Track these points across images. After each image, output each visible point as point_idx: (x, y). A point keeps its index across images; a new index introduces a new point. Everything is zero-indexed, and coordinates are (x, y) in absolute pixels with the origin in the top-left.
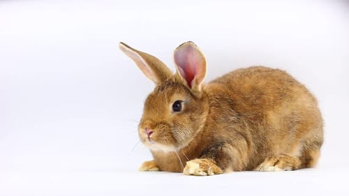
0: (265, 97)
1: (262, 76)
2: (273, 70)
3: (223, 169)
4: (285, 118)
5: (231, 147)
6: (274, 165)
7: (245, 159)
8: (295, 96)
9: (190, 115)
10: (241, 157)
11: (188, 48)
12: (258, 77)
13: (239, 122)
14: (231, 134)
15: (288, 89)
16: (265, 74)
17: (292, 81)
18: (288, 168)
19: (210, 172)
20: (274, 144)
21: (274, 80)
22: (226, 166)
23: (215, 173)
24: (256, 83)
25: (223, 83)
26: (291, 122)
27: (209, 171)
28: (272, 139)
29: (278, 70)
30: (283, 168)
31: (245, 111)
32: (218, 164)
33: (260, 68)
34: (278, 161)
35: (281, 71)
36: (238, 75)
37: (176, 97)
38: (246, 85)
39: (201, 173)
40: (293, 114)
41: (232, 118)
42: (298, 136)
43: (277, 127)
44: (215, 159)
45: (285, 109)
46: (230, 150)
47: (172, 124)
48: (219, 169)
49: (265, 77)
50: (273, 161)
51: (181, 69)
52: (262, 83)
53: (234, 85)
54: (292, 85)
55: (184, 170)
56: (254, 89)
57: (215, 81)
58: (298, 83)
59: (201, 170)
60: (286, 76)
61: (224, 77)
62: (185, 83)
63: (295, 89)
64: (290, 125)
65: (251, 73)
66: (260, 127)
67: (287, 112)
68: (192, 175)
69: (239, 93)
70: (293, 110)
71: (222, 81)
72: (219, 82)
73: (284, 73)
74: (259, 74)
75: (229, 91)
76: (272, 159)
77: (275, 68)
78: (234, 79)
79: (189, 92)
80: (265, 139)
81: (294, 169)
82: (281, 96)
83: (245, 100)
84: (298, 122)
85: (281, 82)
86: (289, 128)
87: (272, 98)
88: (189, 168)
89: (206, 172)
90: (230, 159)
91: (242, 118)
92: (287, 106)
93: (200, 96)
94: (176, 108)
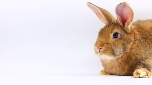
9: (122, 42)
37: (116, 30)
47: (112, 44)
51: (119, 16)
62: (121, 24)
79: (123, 29)
93: (129, 32)
94: (115, 36)
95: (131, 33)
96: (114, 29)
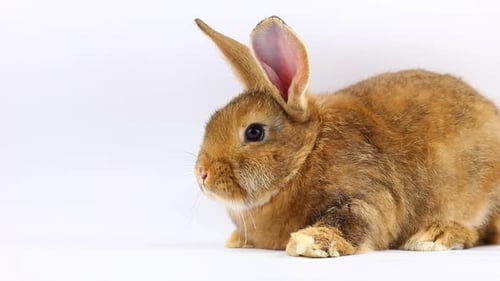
0: (428, 118)
1: (424, 84)
2: (441, 77)
3: (355, 244)
4: (464, 156)
5: (365, 205)
6: (434, 241)
7: (392, 225)
8: (480, 118)
10: (385, 222)
11: (272, 28)
12: (416, 86)
13: (377, 164)
14: (363, 183)
15: (467, 107)
16: (428, 82)
17: (472, 95)
18: (458, 246)
19: (333, 251)
20: (445, 201)
21: (444, 91)
22: (360, 240)
23: (342, 253)
24: (415, 96)
25: (357, 95)
26: (475, 163)
27: (331, 250)
28: (443, 191)
29: (448, 76)
30: (450, 245)
31: (392, 143)
32: (346, 236)
33: (419, 73)
34: (442, 233)
35: (454, 78)
36: (383, 82)
37: (254, 117)
38: (398, 99)
39: (319, 253)
40: (477, 149)
41: (363, 157)
42: (486, 188)
43: (452, 171)
44: (341, 229)
45: (464, 141)
46: (365, 210)
48: (349, 245)
49: (429, 87)
50: (434, 232)
52: (423, 96)
53: (374, 97)
54: (473, 101)
55: (288, 246)
56: (409, 105)
57: (345, 91)
58: (482, 97)
59: (317, 246)
60: (462, 87)
61: (360, 84)
62: (276, 93)
63: (479, 107)
64: (474, 168)
65: (406, 79)
66: (421, 170)
67: (467, 146)
68: (301, 256)
69: (383, 111)
70: (478, 142)
71: (358, 90)
72: (352, 93)
73: (458, 81)
74: (417, 82)
75: (365, 109)
76: (432, 229)
77: (443, 73)
78: (377, 88)
79: (282, 108)
80: (429, 193)
81: (466, 247)
82: (457, 118)
83: (393, 124)
84: (486, 164)
85: (455, 95)
86: (471, 173)
87: (442, 121)
88: (295, 244)
89: (326, 250)
90: (367, 226)
91: (385, 156)
92: (468, 137)
93: (304, 116)
94: (252, 136)
95: (310, 120)
96: (249, 111)
